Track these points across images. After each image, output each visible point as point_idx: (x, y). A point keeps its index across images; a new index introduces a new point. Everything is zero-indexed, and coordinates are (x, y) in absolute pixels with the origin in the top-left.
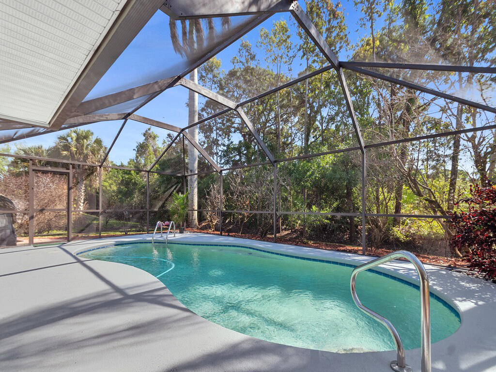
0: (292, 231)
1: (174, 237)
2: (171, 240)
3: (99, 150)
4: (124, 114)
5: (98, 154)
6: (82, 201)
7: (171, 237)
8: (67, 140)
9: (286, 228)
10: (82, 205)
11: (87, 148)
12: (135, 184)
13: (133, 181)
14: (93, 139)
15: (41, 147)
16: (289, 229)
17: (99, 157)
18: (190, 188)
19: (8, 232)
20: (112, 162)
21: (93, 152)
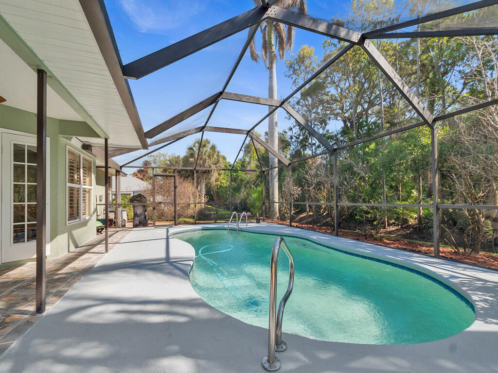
0: (402, 227)
1: (247, 226)
2: (241, 228)
3: (213, 154)
4: (200, 127)
5: (213, 157)
6: (204, 196)
7: (243, 226)
8: (193, 150)
9: (394, 223)
10: (203, 199)
11: (205, 154)
12: (242, 180)
13: (240, 178)
14: (210, 146)
15: (179, 156)
16: (398, 225)
17: (214, 160)
18: (271, 181)
19: (143, 217)
20: (229, 163)
21: (209, 157)
